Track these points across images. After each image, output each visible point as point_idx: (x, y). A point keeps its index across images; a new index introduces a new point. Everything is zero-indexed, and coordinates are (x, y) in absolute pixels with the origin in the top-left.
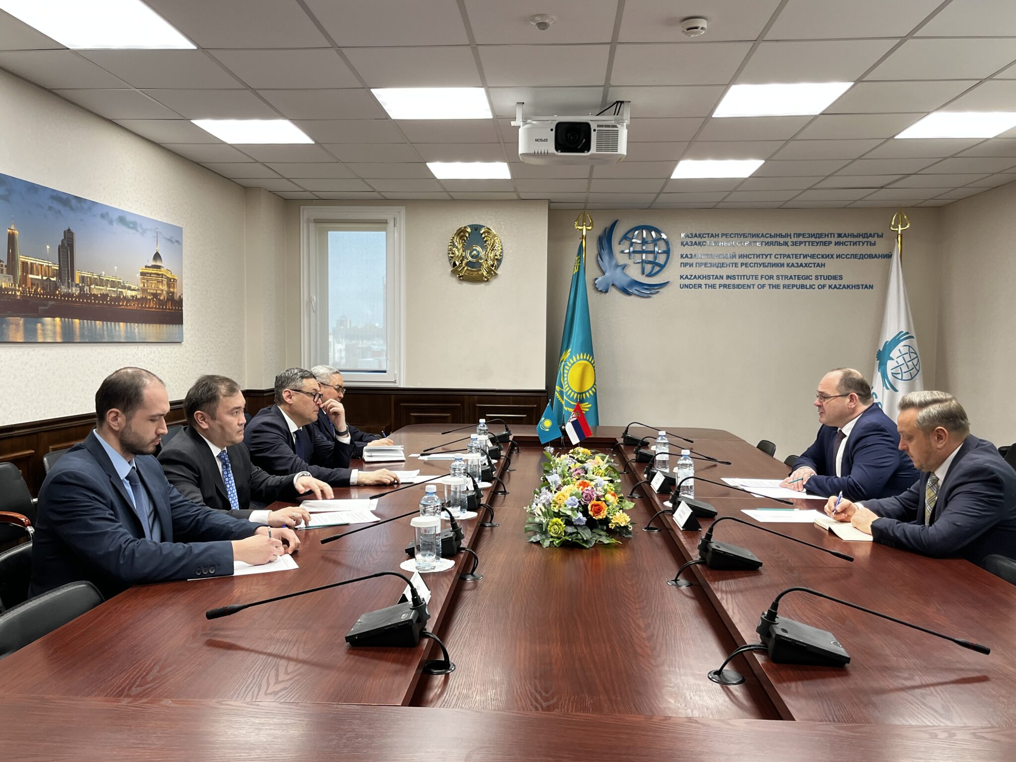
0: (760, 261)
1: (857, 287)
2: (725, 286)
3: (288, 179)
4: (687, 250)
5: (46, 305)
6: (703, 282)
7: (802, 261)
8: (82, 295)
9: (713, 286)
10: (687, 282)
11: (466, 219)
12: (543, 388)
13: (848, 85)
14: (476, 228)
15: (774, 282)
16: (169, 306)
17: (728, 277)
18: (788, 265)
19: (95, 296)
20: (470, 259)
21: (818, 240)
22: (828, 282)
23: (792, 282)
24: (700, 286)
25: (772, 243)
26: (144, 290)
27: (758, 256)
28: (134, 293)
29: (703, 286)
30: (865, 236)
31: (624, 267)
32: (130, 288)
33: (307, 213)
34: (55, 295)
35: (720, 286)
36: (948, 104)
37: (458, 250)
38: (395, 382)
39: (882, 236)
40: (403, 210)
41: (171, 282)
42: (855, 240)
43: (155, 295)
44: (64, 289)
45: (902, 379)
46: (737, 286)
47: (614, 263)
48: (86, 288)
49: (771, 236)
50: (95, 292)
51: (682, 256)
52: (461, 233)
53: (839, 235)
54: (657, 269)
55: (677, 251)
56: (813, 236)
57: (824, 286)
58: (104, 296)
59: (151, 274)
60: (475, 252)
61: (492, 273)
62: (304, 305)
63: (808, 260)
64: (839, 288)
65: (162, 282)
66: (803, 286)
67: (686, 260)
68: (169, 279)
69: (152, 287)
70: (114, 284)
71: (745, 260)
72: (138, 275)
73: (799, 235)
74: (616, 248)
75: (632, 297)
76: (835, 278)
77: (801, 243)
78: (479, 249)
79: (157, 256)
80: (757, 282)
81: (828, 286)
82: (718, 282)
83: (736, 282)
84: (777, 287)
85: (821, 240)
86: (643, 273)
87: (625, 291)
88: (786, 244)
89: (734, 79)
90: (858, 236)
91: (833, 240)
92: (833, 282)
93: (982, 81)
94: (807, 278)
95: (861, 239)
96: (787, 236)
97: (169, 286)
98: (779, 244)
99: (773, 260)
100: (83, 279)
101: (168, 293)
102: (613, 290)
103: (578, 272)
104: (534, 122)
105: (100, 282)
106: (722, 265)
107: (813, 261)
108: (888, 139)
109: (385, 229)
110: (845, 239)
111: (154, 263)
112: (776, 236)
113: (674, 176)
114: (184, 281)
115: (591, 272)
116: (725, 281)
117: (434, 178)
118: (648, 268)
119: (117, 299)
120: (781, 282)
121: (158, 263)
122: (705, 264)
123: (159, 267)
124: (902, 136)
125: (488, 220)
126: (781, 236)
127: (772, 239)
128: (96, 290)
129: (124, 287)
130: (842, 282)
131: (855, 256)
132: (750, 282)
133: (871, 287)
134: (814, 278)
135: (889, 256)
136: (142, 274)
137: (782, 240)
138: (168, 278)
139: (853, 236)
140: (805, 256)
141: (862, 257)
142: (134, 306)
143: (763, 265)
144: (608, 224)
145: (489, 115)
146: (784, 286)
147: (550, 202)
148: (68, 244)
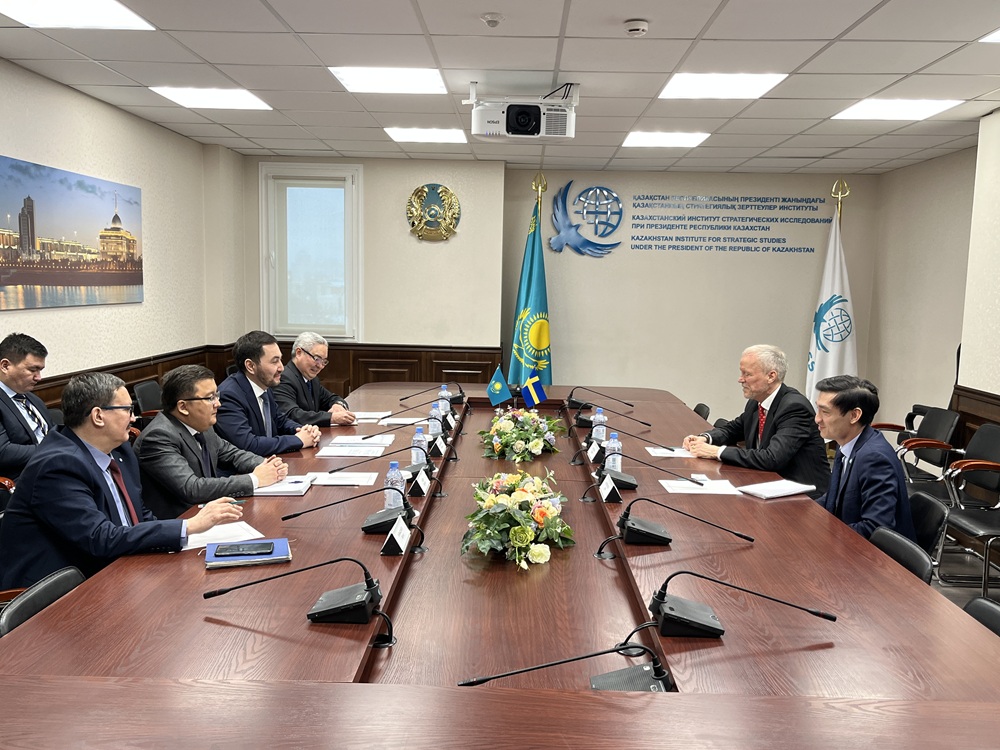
0: (708, 223)
1: (799, 250)
2: (674, 247)
3: (247, 138)
4: (639, 212)
5: (8, 274)
6: (653, 243)
7: (748, 224)
8: (43, 261)
9: (663, 247)
10: (638, 243)
11: (423, 179)
12: (499, 346)
13: (784, 76)
14: (433, 188)
15: (721, 244)
16: (129, 267)
17: (677, 239)
18: (735, 228)
19: (56, 261)
20: (429, 218)
21: (763, 204)
22: (772, 245)
23: (737, 244)
24: (650, 247)
25: (720, 207)
26: (104, 253)
27: (707, 219)
28: (94, 257)
29: (654, 247)
30: (808, 201)
31: (577, 227)
32: (89, 252)
33: (265, 169)
34: (16, 263)
35: (670, 247)
36: (879, 93)
37: (417, 210)
38: (353, 338)
39: (824, 201)
40: (360, 167)
41: (130, 244)
42: (799, 204)
43: (115, 257)
44: (25, 257)
45: (834, 341)
46: (686, 248)
47: (567, 223)
48: (47, 254)
49: (719, 199)
50: (55, 258)
51: (634, 217)
52: (418, 193)
53: (784, 200)
54: (610, 229)
55: (629, 212)
56: (759, 200)
57: (768, 249)
58: (65, 261)
59: (110, 236)
60: (433, 212)
61: (451, 232)
62: (262, 262)
63: (754, 223)
64: (782, 251)
65: (121, 244)
66: (748, 249)
67: (637, 222)
68: (128, 241)
69: (112, 250)
70: (74, 249)
71: (694, 223)
72: (98, 238)
73: (746, 199)
74: (571, 209)
75: (585, 257)
76: (778, 241)
77: (747, 206)
78: (437, 208)
79: (116, 219)
80: (704, 244)
81: (771, 249)
82: (667, 243)
83: (685, 243)
84: (723, 248)
85: (767, 204)
86: (596, 233)
87: (578, 250)
88: (733, 207)
89: (677, 69)
90: (802, 200)
91: (778, 204)
92: (777, 245)
93: (908, 75)
94: (753, 240)
95: (804, 204)
96: (735, 199)
97: (129, 247)
98: (727, 207)
99: (721, 223)
100: (43, 245)
101: (127, 254)
102: (567, 250)
103: (535, 232)
104: (487, 104)
105: (60, 247)
106: (671, 227)
107: (758, 224)
108: (825, 120)
109: (343, 187)
110: (789, 204)
111: (113, 226)
112: (724, 199)
113: (624, 145)
114: (144, 241)
115: (547, 232)
116: (674, 243)
117: (392, 140)
118: (601, 228)
119: (78, 263)
120: (728, 244)
121: (118, 226)
122: (656, 226)
123: (118, 229)
124: (837, 117)
125: (444, 179)
126: (728, 199)
127: (722, 202)
128: (57, 256)
129: (84, 251)
130: (785, 245)
131: (798, 220)
132: (697, 244)
133: (813, 250)
134: (759, 240)
135: (830, 221)
136: (102, 237)
137: (729, 204)
138: (127, 239)
139: (797, 200)
140: (751, 220)
141: (805, 221)
142: (94, 269)
143: (711, 227)
144: (563, 185)
145: (444, 91)
146: (731, 248)
147: (506, 162)
148: (29, 212)
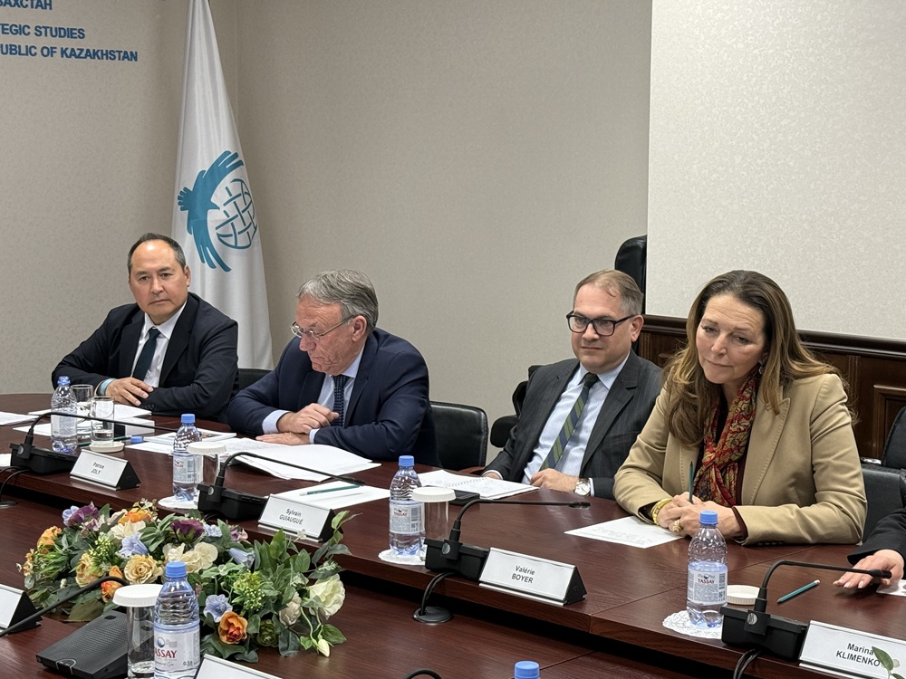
1: (110, 55)
22: (59, 43)
45: (236, 247)
57: (51, 51)
64: (78, 57)
66: (14, 50)
76: (69, 33)
81: (59, 51)
92: (68, 43)
94: (21, 30)
130: (84, 44)
133: (134, 57)
134: (32, 31)
